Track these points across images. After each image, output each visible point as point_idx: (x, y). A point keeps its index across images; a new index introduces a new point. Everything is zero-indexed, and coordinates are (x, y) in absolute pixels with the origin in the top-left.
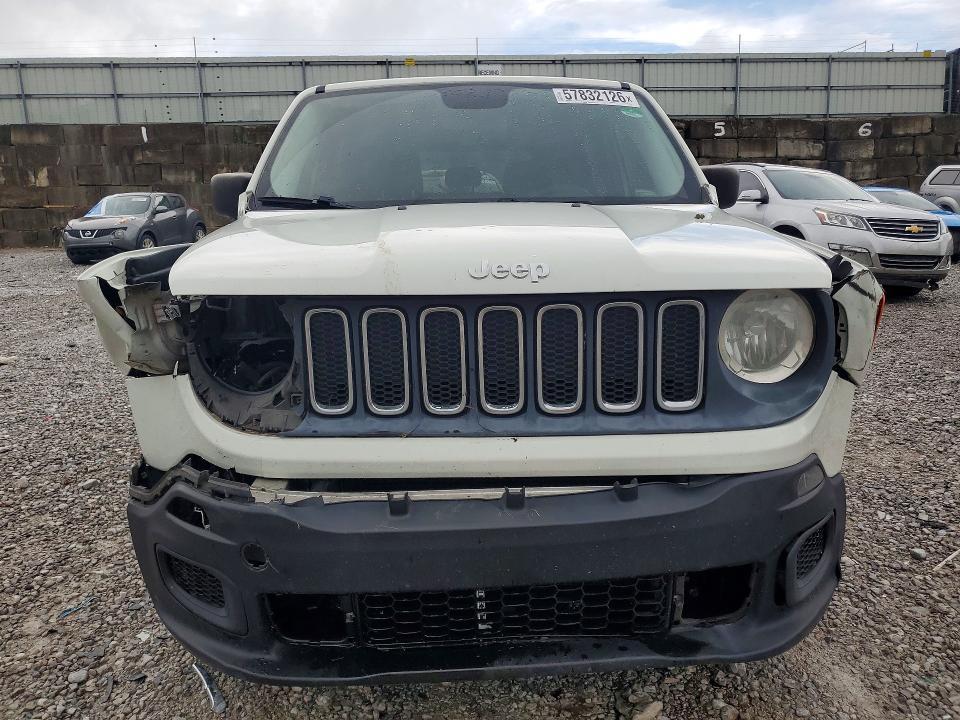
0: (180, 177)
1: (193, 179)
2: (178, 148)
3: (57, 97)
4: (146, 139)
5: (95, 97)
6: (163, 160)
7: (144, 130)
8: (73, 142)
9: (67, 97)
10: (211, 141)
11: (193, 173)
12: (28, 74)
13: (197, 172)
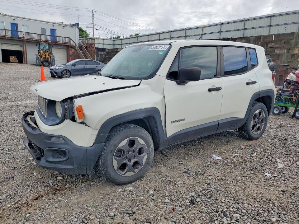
0: (281, 51)
1: (285, 52)
2: (283, 42)
3: (253, 28)
4: (273, 39)
5: (263, 27)
6: (277, 46)
7: (274, 36)
8: (252, 42)
9: (256, 28)
10: (296, 39)
11: (286, 50)
12: (247, 22)
13: (287, 49)
